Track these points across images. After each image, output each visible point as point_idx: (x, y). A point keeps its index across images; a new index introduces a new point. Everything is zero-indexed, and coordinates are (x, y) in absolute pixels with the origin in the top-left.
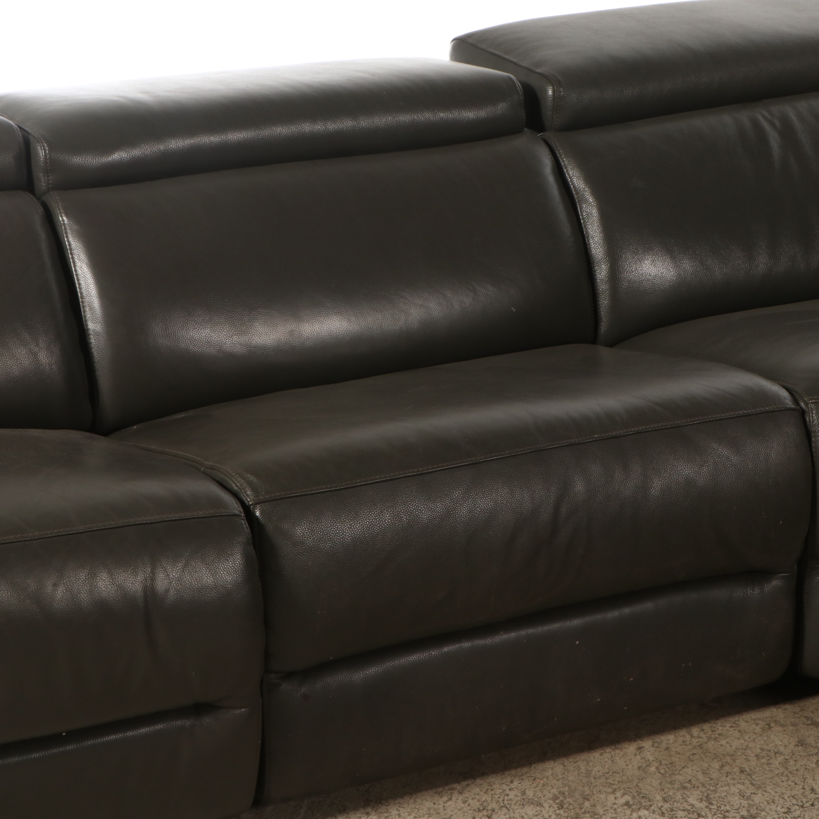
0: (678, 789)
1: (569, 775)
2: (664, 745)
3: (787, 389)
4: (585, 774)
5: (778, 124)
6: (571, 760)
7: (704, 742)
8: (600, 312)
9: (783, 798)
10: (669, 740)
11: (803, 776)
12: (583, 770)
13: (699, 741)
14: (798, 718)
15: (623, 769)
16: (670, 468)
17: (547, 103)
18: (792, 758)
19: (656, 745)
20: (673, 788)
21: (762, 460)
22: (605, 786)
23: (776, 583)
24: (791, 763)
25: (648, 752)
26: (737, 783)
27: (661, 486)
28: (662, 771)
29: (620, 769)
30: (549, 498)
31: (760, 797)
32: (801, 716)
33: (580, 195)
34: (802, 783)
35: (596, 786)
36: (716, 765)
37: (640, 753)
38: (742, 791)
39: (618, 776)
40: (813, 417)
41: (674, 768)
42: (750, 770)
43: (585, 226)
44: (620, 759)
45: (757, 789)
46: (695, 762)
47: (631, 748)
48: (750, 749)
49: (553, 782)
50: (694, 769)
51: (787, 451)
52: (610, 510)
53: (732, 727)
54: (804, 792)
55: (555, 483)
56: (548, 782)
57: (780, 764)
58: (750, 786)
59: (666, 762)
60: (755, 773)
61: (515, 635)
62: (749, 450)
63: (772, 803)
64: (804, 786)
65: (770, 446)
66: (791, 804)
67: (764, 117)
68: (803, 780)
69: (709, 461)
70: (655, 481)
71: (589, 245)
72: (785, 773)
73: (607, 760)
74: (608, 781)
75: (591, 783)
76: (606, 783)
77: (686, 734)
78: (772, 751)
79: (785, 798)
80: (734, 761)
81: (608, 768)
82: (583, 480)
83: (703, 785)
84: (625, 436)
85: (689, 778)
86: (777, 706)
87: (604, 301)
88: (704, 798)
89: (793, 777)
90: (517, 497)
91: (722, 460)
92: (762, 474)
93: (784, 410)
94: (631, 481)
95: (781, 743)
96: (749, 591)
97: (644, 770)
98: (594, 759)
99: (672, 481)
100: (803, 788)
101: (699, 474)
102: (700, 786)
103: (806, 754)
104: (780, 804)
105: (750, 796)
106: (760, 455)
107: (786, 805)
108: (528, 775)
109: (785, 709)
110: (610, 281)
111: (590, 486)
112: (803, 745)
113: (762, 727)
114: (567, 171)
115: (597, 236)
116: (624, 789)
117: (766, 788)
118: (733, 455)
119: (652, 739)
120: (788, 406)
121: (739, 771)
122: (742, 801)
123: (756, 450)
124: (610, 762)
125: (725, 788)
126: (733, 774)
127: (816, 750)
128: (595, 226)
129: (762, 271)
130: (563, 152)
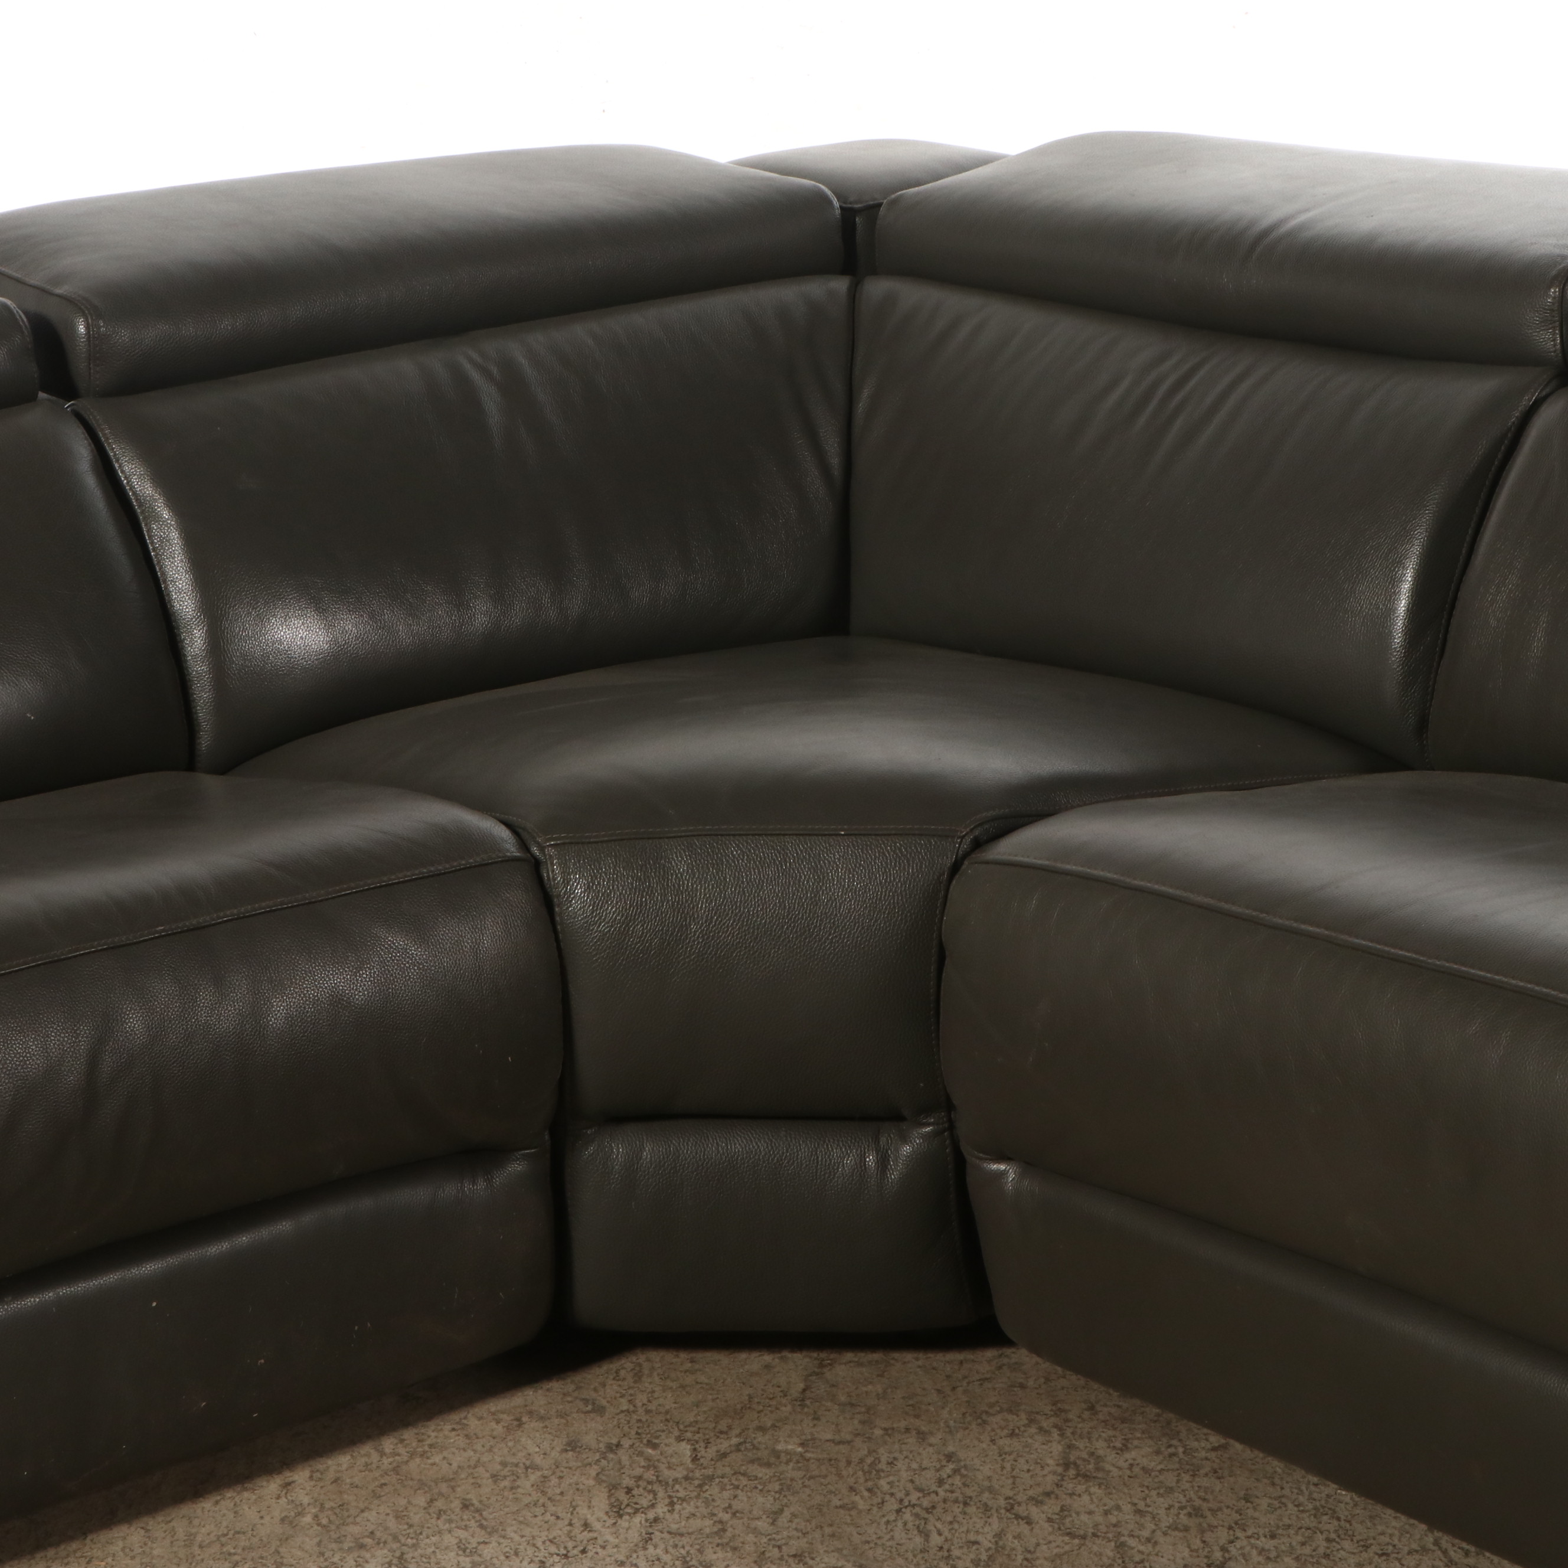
0: (350, 1549)
1: (155, 1545)
2: (331, 1475)
3: (507, 825)
4: (184, 1541)
5: (495, 371)
6: (160, 1518)
7: (402, 1462)
8: (196, 713)
9: (534, 1545)
10: (341, 1464)
11: (571, 1503)
12: (181, 1533)
13: (394, 1461)
14: (569, 1402)
15: (255, 1525)
16: (300, 977)
17: (77, 348)
18: (554, 1473)
19: (317, 1475)
20: (341, 1549)
21: (467, 952)
22: (219, 1559)
23: (516, 1167)
24: (553, 1482)
25: (301, 1491)
26: (455, 1527)
27: (287, 1010)
28: (324, 1521)
29: (248, 1526)
30: (77, 1046)
31: (493, 1548)
32: (576, 1398)
33: (146, 508)
34: (569, 1515)
35: (203, 1560)
36: (421, 1500)
37: (286, 1493)
38: (464, 1541)
39: (244, 1538)
40: (553, 871)
41: (346, 1514)
42: (481, 1502)
43: (159, 562)
44: (250, 1508)
45: (490, 1534)
46: (384, 1499)
47: (271, 1486)
48: (483, 1466)
49: (124, 1562)
50: (382, 1511)
51: (510, 933)
52: (193, 1060)
53: (453, 1430)
54: (570, 1531)
55: (86, 1019)
56: (114, 1563)
57: (533, 1486)
58: (478, 1530)
59: (332, 1504)
60: (489, 1507)
61: (35, 1301)
62: (442, 935)
63: (514, 1557)
64: (571, 1520)
65: (479, 926)
66: (547, 1555)
67: (471, 361)
68: (571, 1509)
69: (372, 960)
70: (275, 1002)
71: (168, 595)
72: (541, 1501)
73: (226, 1512)
74: (225, 1550)
75: (194, 1556)
76: (221, 1553)
77: (372, 1451)
78: (521, 1465)
79: (538, 1545)
80: (453, 1488)
81: (227, 1527)
82: (141, 1009)
83: (395, 1538)
84: (214, 925)
85: (370, 1528)
86: (536, 1385)
87: (203, 695)
88: (395, 1561)
89: (554, 1505)
90: (15, 1049)
91: (395, 957)
92: (468, 976)
93: (502, 861)
94: (230, 1005)
95: (537, 1449)
96: (467, 1187)
97: (291, 1523)
98: (203, 1512)
99: (307, 1000)
100: (570, 1524)
101: (354, 983)
102: (390, 1538)
103: (580, 1464)
104: (528, 1555)
105: (476, 1548)
106: (464, 943)
107: (537, 1556)
108: (78, 1554)
109: (548, 1390)
110: (210, 658)
111: (153, 1018)
112: (576, 1448)
113: (506, 1425)
114: (120, 466)
115: (181, 579)
116: (252, 1559)
117: (505, 1530)
118: (414, 946)
119: (310, 1466)
120: (509, 854)
121: (461, 1506)
122: (461, 1559)
123: (454, 934)
124: (232, 1516)
125: (433, 1538)
126: (449, 1512)
127: (598, 1454)
128: (175, 561)
129: (482, 625)
130: (110, 433)
